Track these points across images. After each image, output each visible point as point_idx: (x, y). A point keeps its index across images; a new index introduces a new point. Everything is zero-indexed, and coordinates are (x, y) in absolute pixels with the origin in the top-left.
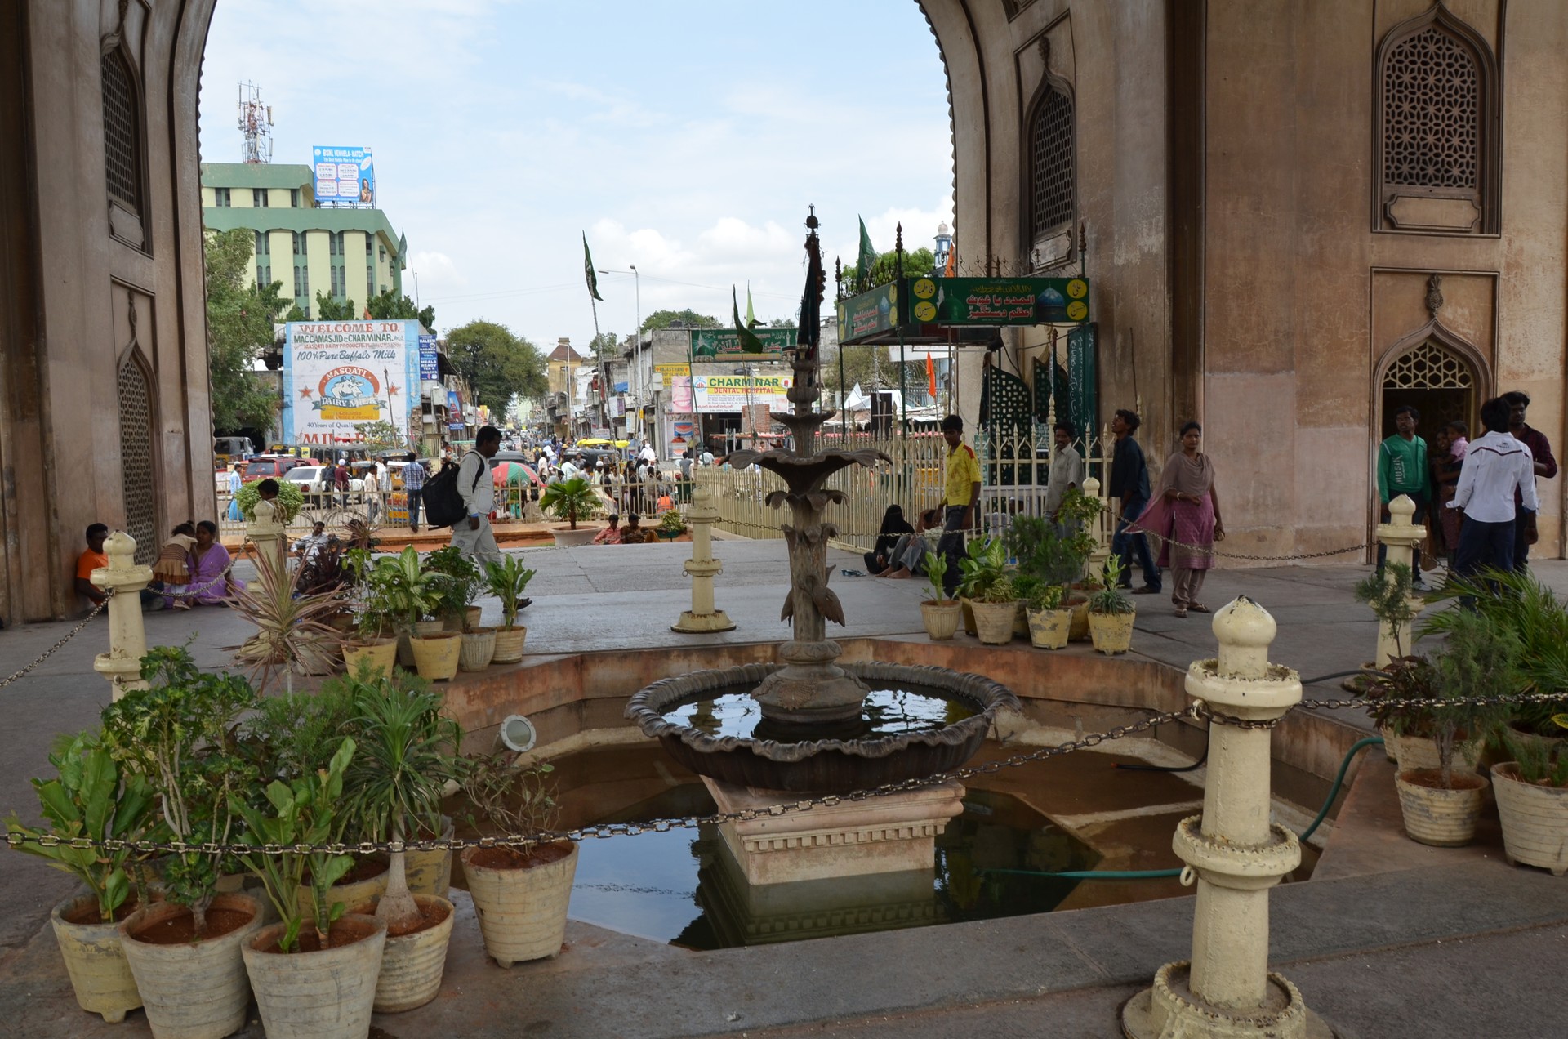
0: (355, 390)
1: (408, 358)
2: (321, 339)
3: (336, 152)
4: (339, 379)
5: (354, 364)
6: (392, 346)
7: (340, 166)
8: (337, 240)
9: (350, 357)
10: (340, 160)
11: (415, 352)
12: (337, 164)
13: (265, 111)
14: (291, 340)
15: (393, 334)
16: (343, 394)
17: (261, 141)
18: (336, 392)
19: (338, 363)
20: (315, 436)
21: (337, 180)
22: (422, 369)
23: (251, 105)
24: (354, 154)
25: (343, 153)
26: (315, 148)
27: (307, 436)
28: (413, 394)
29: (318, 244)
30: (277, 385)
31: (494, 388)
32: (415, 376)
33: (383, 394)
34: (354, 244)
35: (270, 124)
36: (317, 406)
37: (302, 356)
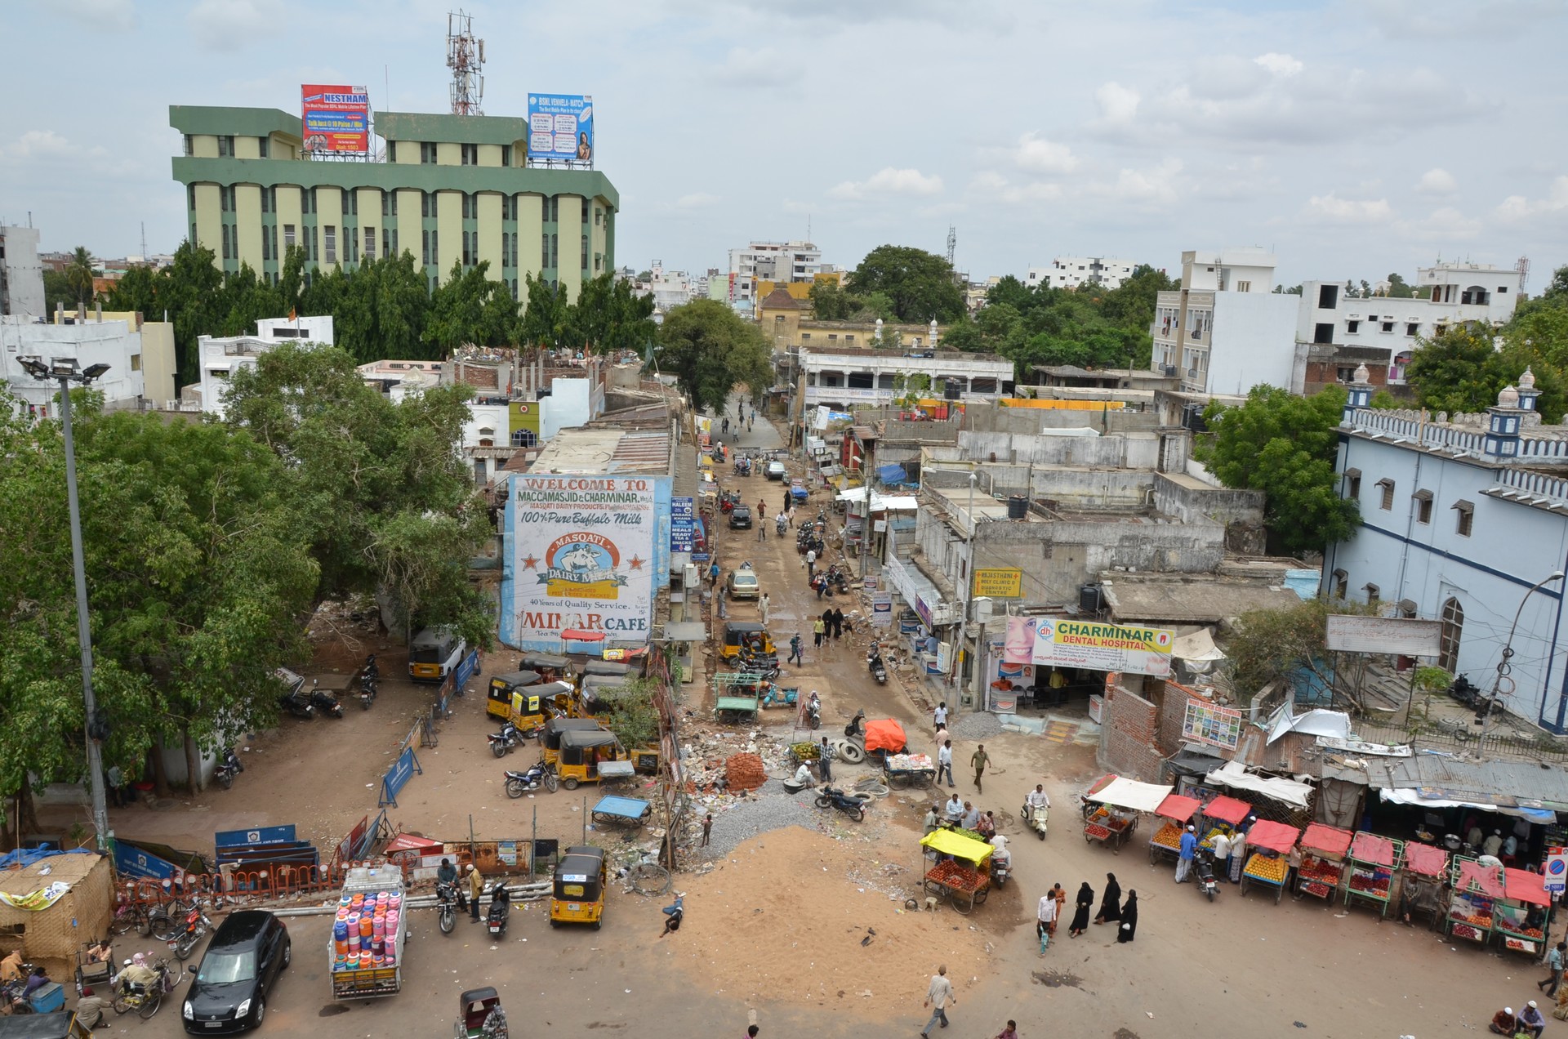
0: (590, 561)
1: (657, 525)
2: (551, 496)
3: (553, 100)
4: (570, 547)
5: (590, 529)
6: (638, 509)
7: (557, 118)
8: (550, 205)
9: (586, 521)
10: (557, 110)
11: (666, 518)
12: (554, 114)
13: (477, 46)
14: (514, 495)
15: (639, 494)
16: (575, 566)
17: (473, 79)
18: (567, 563)
19: (571, 528)
20: (539, 615)
21: (553, 133)
22: (673, 539)
23: (462, 40)
24: (573, 103)
25: (561, 102)
26: (530, 95)
27: (529, 615)
28: (661, 569)
29: (530, 209)
30: (496, 551)
31: (714, 379)
32: (664, 548)
33: (624, 568)
34: (569, 210)
35: (482, 60)
36: (543, 579)
37: (527, 517)
